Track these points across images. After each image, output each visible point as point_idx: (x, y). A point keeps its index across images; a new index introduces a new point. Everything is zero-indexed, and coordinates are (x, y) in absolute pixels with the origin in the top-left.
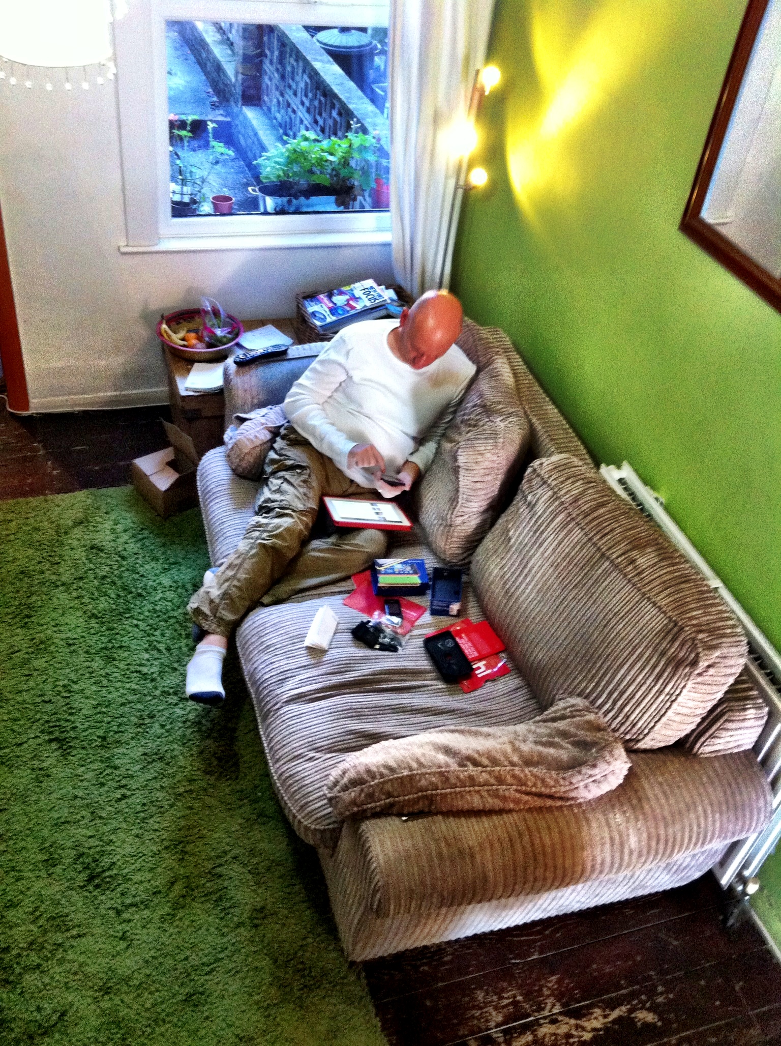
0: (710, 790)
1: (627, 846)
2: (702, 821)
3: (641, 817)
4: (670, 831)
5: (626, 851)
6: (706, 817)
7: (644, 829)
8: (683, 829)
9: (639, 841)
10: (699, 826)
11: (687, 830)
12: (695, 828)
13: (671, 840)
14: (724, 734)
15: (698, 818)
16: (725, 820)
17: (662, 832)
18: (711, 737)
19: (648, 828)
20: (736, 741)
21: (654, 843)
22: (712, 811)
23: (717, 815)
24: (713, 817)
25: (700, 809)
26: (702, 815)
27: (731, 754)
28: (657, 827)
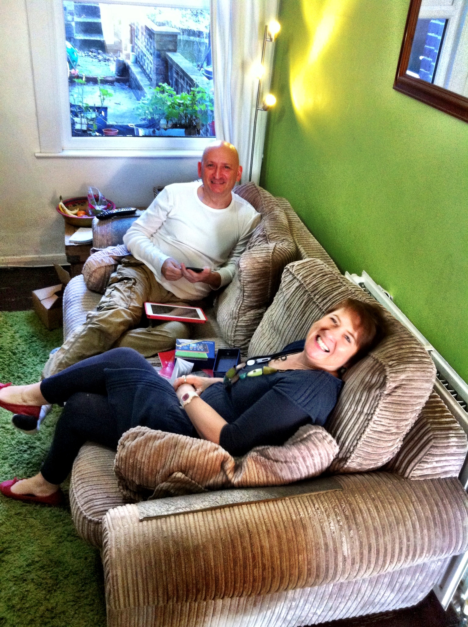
0: (419, 508)
1: (339, 552)
2: (411, 535)
3: (354, 526)
4: (381, 541)
5: (340, 559)
6: (415, 531)
7: (356, 537)
8: (394, 540)
9: (352, 549)
10: (408, 540)
11: (397, 541)
12: (405, 540)
13: (382, 551)
14: (431, 459)
15: (407, 531)
16: (433, 536)
17: (373, 541)
18: (420, 462)
19: (360, 537)
20: (442, 467)
21: (366, 552)
22: (421, 527)
23: (425, 531)
24: (422, 531)
25: (409, 524)
26: (411, 529)
27: (439, 479)
28: (368, 538)
